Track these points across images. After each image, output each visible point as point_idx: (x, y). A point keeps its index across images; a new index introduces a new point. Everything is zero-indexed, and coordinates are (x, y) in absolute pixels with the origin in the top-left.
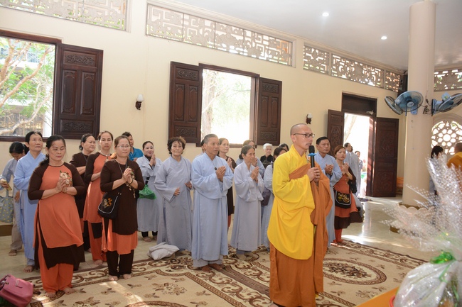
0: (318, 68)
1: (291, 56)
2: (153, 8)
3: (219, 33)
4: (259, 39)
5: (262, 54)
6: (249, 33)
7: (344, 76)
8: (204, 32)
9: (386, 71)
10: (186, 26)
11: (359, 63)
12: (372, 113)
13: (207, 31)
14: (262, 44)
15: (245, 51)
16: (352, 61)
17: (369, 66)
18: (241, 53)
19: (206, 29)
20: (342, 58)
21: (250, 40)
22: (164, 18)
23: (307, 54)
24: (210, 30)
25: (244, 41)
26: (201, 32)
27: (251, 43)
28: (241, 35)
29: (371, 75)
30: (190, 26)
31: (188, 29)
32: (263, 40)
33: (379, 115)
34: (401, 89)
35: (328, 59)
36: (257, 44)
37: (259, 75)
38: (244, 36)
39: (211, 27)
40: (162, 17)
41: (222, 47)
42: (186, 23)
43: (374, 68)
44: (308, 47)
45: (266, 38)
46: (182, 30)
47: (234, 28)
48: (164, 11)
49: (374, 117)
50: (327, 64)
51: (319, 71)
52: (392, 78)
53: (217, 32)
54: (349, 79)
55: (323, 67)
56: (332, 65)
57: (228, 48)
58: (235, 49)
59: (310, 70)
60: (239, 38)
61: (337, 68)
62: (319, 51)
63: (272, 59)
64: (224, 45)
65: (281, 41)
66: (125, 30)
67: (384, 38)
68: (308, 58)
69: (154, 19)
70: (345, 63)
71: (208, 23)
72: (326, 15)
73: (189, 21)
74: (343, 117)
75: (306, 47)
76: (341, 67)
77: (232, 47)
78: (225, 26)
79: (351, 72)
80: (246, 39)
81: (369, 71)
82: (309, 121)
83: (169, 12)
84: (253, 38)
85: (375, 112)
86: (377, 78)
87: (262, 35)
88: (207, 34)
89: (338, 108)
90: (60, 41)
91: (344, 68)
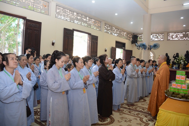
0: (108, 32)
1: (100, 27)
2: (58, 7)
3: (79, 18)
4: (91, 21)
5: (92, 26)
6: (88, 18)
7: (116, 35)
8: (74, 17)
9: (128, 33)
10: (68, 14)
11: (120, 30)
12: (124, 48)
13: (75, 17)
14: (92, 22)
15: (86, 24)
16: (118, 30)
17: (123, 31)
18: (85, 25)
19: (75, 16)
20: (116, 28)
21: (88, 21)
22: (61, 11)
23: (105, 27)
24: (76, 16)
25: (86, 21)
26: (73, 17)
27: (88, 22)
28: (85, 19)
29: (124, 34)
30: (69, 14)
31: (69, 15)
32: (92, 21)
33: (126, 49)
34: (133, 40)
35: (111, 28)
36: (90, 22)
37: (91, 34)
38: (86, 19)
39: (76, 15)
40: (60, 11)
41: (79, 23)
42: (68, 13)
43: (125, 32)
44: (106, 24)
45: (93, 20)
46: (67, 16)
47: (83, 16)
48: (61, 8)
49: (124, 50)
50: (111, 30)
51: (108, 33)
52: (130, 35)
53: (78, 17)
54: (117, 36)
55: (110, 31)
56: (113, 31)
57: (81, 23)
58: (83, 24)
59: (106, 32)
60: (85, 20)
61: (114, 32)
62: (109, 26)
63: (95, 28)
64: (80, 22)
65: (98, 22)
66: (48, 15)
67: (132, 23)
68: (105, 28)
69: (58, 11)
70: (116, 30)
71: (75, 14)
72: (116, 14)
73: (69, 12)
74: (116, 49)
75: (105, 24)
76: (115, 31)
77: (82, 23)
78: (80, 15)
79: (118, 33)
80: (87, 20)
81: (123, 33)
82: (106, 51)
83: (63, 9)
84: (89, 20)
85: (125, 48)
86: (126, 35)
87: (92, 19)
88: (75, 18)
89: (114, 46)
90: (26, 18)
91: (116, 32)
